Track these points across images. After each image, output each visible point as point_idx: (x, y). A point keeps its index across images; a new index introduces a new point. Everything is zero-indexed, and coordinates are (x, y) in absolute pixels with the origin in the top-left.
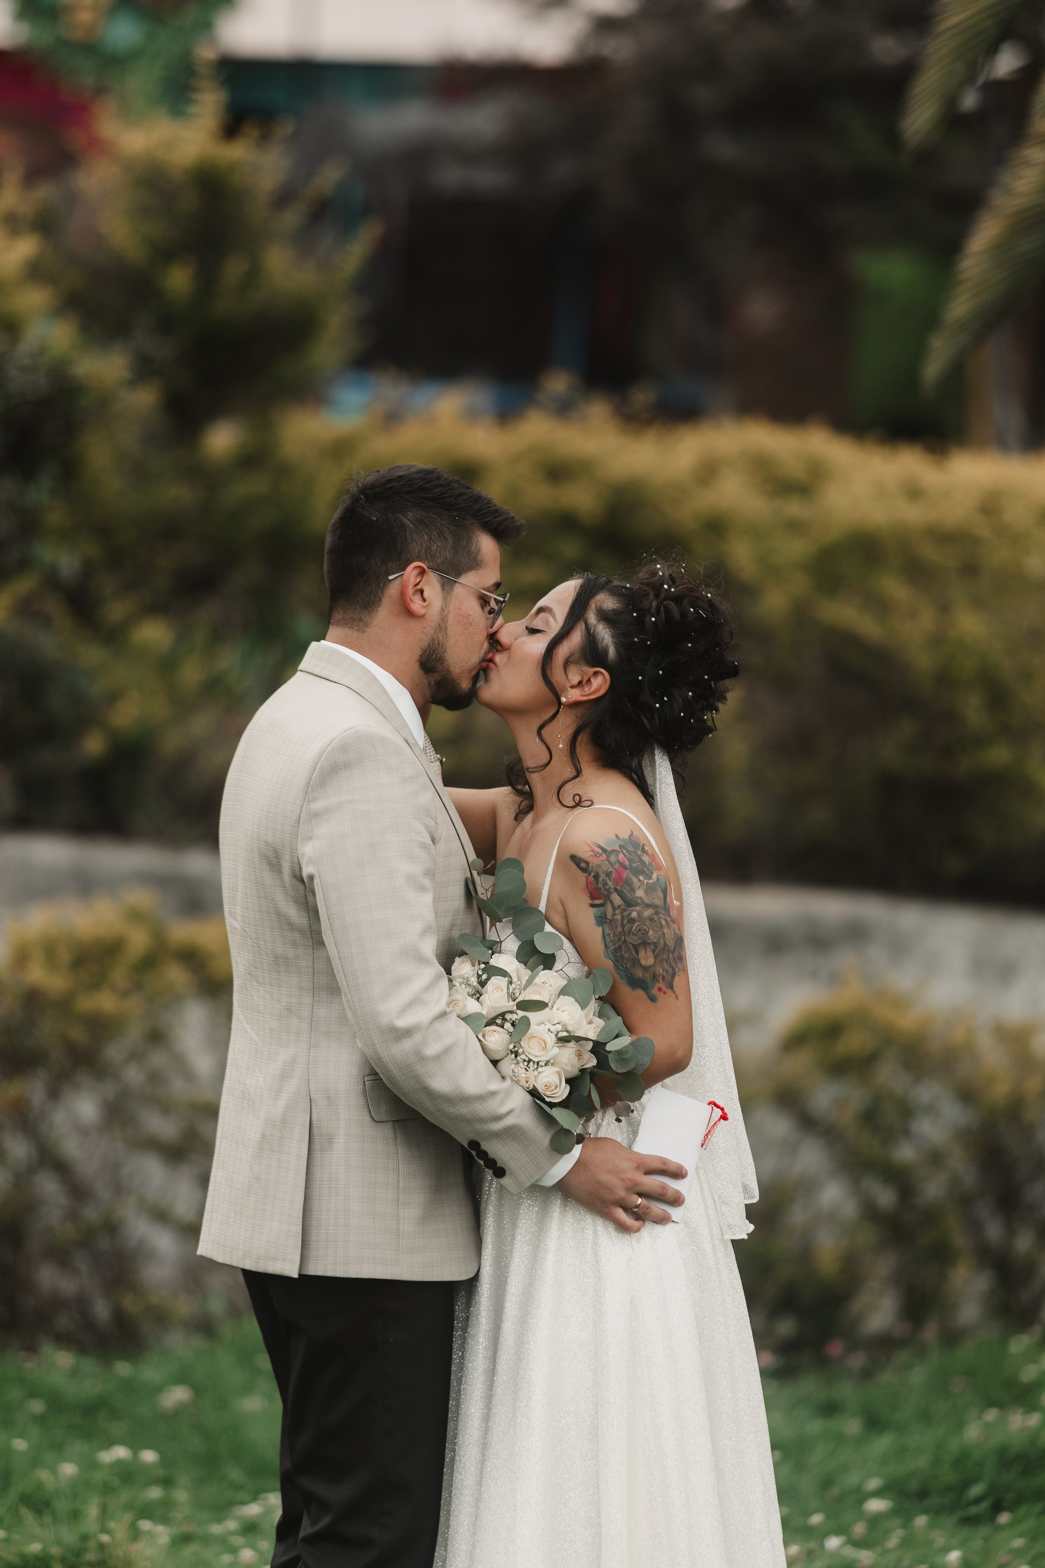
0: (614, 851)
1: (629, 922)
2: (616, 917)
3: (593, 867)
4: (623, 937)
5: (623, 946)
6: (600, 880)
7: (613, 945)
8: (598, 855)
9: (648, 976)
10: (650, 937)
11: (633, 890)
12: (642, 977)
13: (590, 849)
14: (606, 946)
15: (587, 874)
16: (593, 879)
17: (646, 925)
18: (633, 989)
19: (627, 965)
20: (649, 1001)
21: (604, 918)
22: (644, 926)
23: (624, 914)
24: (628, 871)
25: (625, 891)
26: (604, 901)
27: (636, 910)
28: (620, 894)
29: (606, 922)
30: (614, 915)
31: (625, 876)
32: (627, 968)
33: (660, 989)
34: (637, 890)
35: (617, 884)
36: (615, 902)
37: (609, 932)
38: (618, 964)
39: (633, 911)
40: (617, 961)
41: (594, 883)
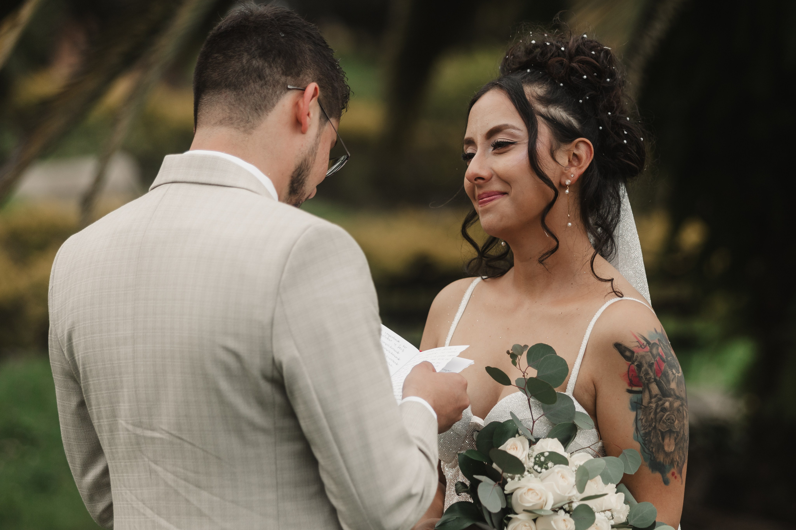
0: (655, 344)
1: (662, 411)
2: (651, 404)
3: (637, 357)
4: (654, 423)
5: (653, 431)
6: (643, 369)
7: (644, 430)
8: (643, 347)
9: (667, 461)
10: (675, 426)
11: (668, 382)
12: (662, 461)
13: (636, 340)
14: (637, 429)
15: (630, 363)
16: (636, 368)
17: (674, 415)
18: (652, 471)
19: (653, 449)
20: (663, 483)
21: (639, 404)
22: (673, 416)
23: (659, 402)
24: (666, 364)
25: (663, 382)
26: (643, 389)
27: (668, 401)
28: (659, 384)
29: (641, 408)
30: (650, 402)
31: (663, 368)
32: (652, 452)
33: (673, 474)
34: (671, 382)
35: (657, 375)
36: (653, 391)
37: (642, 418)
38: (645, 448)
39: (667, 401)
40: (645, 444)
41: (637, 371)
